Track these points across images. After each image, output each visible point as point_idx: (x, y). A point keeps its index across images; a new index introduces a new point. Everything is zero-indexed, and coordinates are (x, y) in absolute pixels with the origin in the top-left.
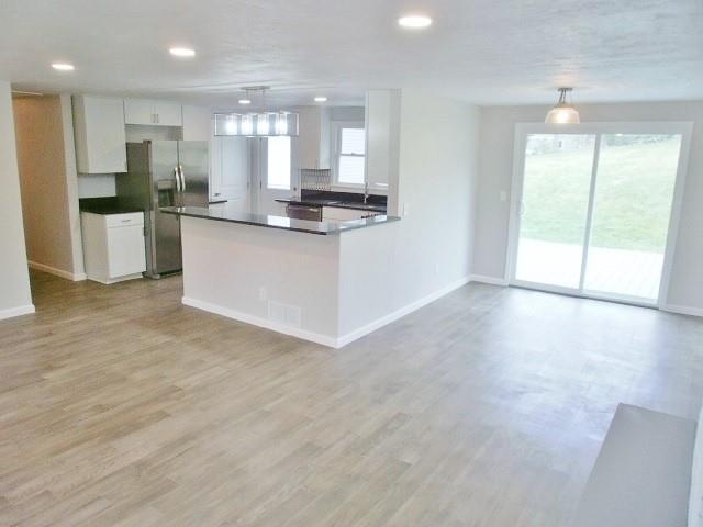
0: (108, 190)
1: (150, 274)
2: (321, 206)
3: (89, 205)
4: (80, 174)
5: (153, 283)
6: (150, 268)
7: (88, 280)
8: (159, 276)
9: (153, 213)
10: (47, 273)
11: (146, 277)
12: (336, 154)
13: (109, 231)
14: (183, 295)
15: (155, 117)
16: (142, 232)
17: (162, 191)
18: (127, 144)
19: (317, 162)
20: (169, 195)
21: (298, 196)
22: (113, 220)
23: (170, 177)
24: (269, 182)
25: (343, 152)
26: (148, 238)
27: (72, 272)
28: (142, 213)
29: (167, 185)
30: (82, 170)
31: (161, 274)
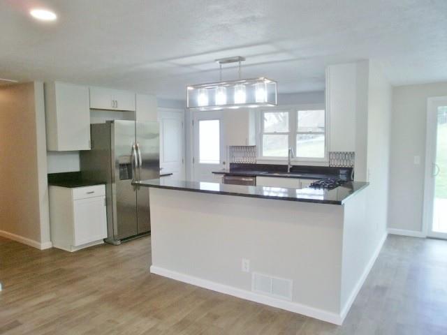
0: (73, 166)
1: (111, 240)
2: (255, 176)
3: (57, 180)
4: (49, 152)
5: (116, 249)
6: (111, 235)
7: (53, 248)
8: (119, 242)
9: (114, 185)
10: (16, 242)
11: (107, 243)
12: (260, 133)
13: (75, 203)
14: (151, 264)
15: (115, 102)
16: (103, 202)
17: (122, 166)
18: (91, 125)
19: (247, 140)
20: (127, 169)
21: (227, 168)
22: (79, 192)
23: (129, 153)
24: (201, 158)
25: (265, 132)
26: (110, 207)
27: (40, 241)
28: (103, 186)
29: (126, 161)
30: (52, 149)
31: (121, 240)
